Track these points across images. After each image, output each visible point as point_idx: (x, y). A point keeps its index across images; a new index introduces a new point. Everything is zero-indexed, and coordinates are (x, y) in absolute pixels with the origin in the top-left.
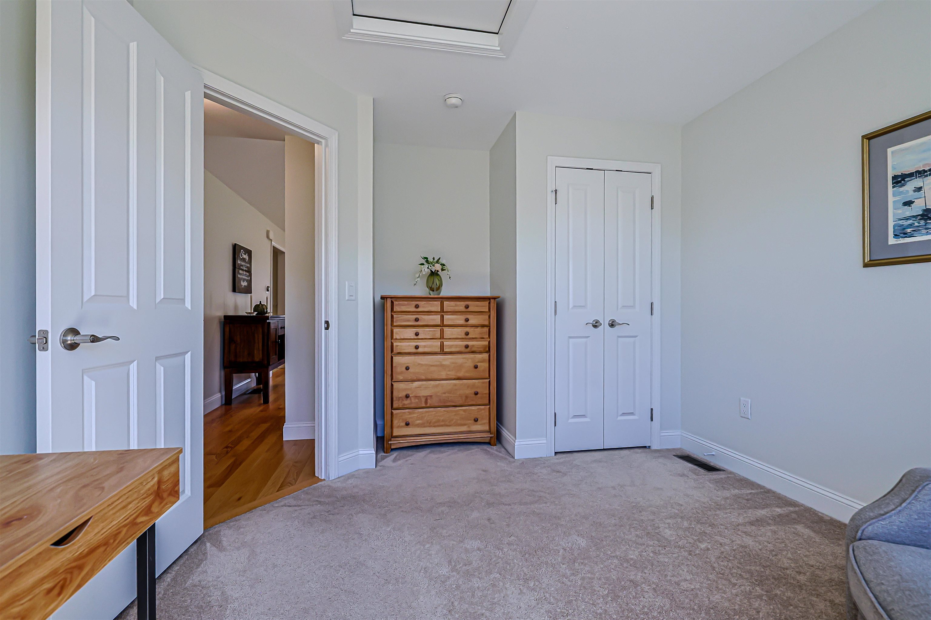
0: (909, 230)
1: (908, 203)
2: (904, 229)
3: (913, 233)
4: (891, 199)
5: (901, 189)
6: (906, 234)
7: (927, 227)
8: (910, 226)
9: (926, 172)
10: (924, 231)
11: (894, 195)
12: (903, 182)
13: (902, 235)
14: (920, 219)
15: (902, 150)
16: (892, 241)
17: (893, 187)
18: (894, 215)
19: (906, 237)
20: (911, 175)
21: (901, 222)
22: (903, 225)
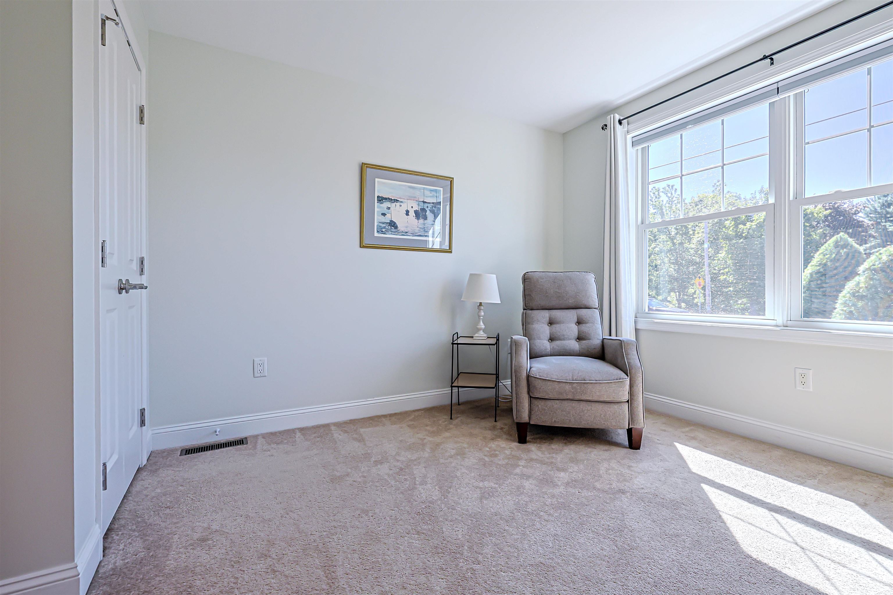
0: (384, 230)
1: (384, 214)
2: (382, 229)
3: (385, 232)
4: (376, 209)
5: (381, 205)
6: (382, 231)
7: (391, 230)
8: (384, 227)
9: (392, 200)
10: (390, 232)
11: (378, 207)
12: (382, 201)
13: (381, 232)
14: (388, 225)
15: (384, 183)
16: (376, 234)
17: (378, 202)
18: (378, 219)
19: (382, 233)
20: (386, 199)
21: (381, 225)
22: (381, 226)
